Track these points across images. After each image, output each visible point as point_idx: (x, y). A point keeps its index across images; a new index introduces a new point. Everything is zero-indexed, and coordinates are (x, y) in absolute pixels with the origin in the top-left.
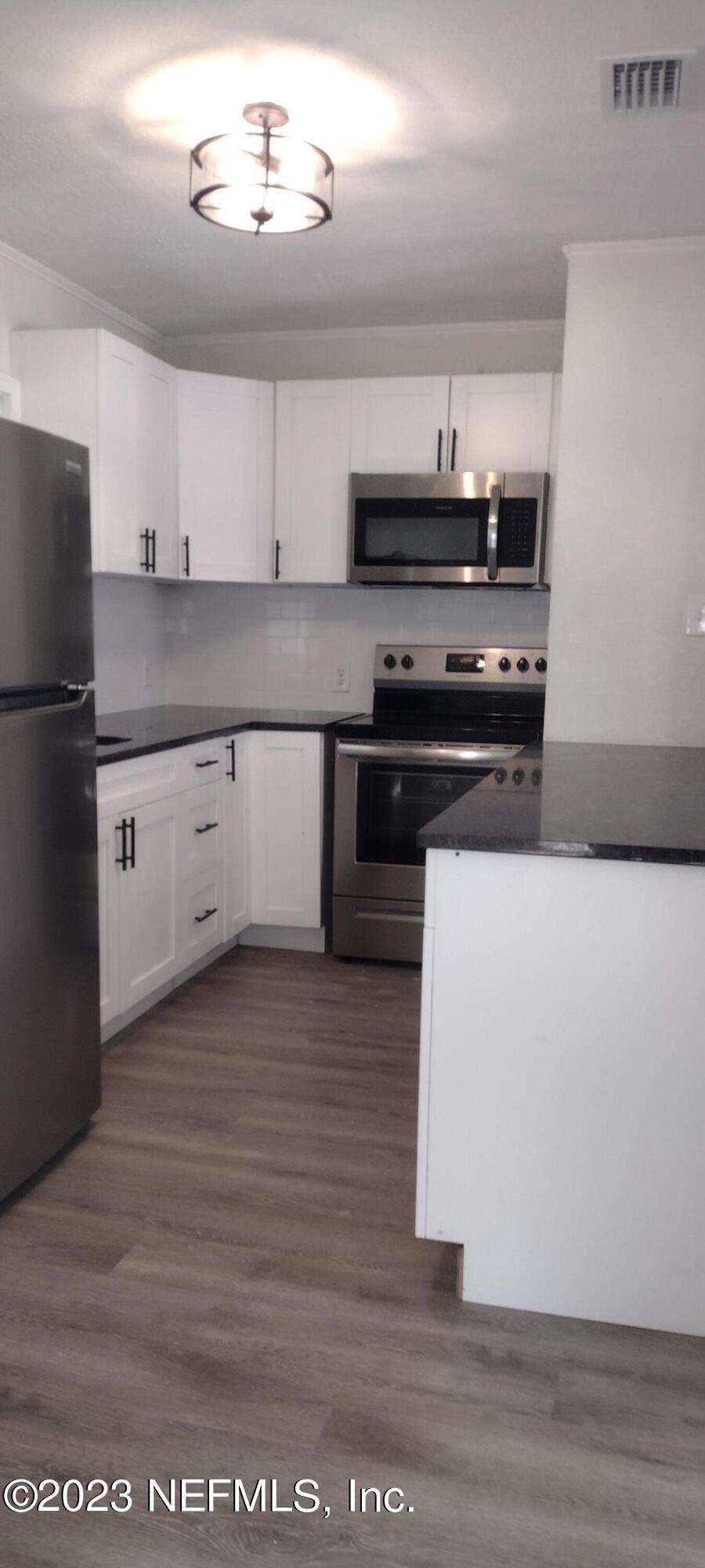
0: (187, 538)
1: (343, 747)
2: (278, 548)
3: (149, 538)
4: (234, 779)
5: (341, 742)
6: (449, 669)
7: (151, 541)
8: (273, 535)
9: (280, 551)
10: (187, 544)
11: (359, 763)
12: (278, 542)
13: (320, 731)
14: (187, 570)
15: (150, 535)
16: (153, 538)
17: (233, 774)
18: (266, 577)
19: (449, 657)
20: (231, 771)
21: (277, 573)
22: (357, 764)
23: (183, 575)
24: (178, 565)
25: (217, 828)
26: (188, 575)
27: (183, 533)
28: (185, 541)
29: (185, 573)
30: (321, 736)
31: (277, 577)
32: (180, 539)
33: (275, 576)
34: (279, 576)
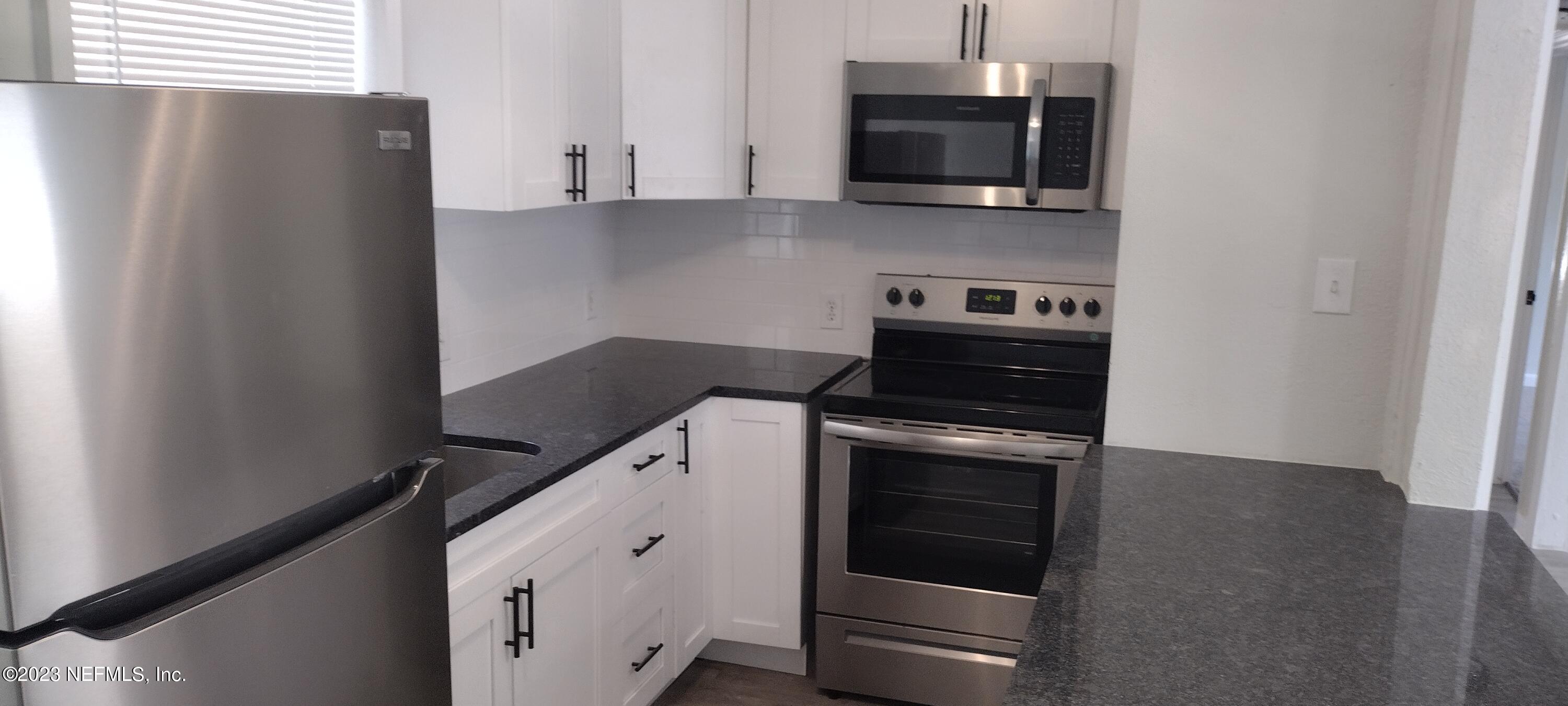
0: (633, 146)
1: (831, 425)
2: (752, 154)
3: (576, 155)
4: (687, 471)
5: (829, 418)
6: (969, 309)
7: (580, 159)
8: (746, 142)
9: (754, 158)
10: (632, 154)
11: (852, 446)
12: (751, 147)
13: (800, 401)
14: (632, 188)
15: (580, 151)
16: (583, 156)
17: (686, 463)
18: (735, 192)
19: (971, 292)
20: (683, 460)
21: (751, 186)
22: (849, 447)
23: (627, 195)
24: (621, 183)
25: (663, 539)
26: (633, 195)
27: (628, 141)
28: (630, 151)
29: (630, 191)
30: (803, 409)
31: (750, 193)
32: (624, 148)
33: (747, 191)
34: (753, 190)
